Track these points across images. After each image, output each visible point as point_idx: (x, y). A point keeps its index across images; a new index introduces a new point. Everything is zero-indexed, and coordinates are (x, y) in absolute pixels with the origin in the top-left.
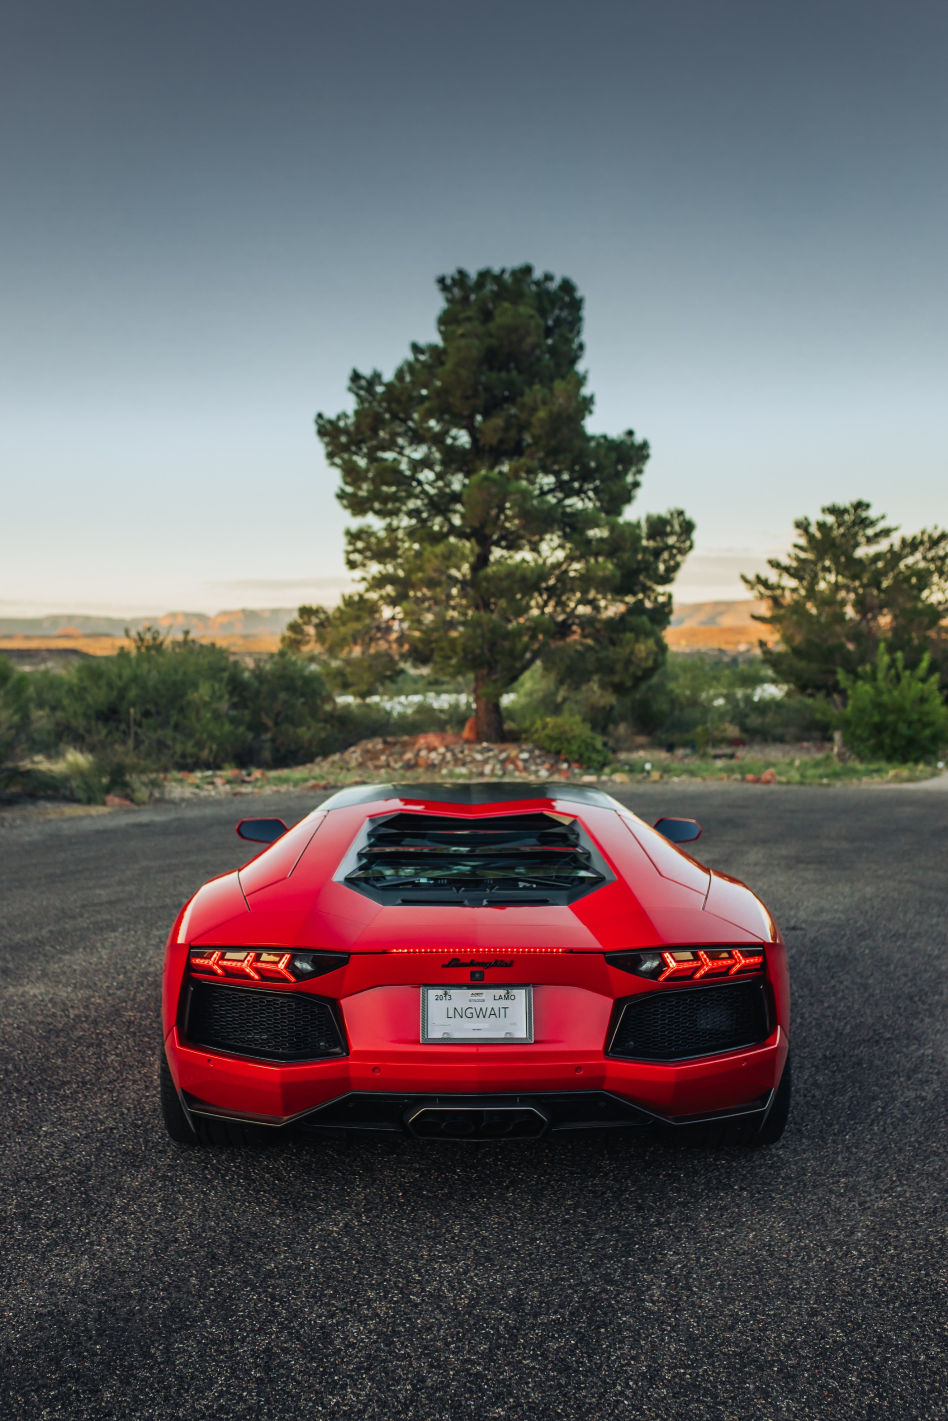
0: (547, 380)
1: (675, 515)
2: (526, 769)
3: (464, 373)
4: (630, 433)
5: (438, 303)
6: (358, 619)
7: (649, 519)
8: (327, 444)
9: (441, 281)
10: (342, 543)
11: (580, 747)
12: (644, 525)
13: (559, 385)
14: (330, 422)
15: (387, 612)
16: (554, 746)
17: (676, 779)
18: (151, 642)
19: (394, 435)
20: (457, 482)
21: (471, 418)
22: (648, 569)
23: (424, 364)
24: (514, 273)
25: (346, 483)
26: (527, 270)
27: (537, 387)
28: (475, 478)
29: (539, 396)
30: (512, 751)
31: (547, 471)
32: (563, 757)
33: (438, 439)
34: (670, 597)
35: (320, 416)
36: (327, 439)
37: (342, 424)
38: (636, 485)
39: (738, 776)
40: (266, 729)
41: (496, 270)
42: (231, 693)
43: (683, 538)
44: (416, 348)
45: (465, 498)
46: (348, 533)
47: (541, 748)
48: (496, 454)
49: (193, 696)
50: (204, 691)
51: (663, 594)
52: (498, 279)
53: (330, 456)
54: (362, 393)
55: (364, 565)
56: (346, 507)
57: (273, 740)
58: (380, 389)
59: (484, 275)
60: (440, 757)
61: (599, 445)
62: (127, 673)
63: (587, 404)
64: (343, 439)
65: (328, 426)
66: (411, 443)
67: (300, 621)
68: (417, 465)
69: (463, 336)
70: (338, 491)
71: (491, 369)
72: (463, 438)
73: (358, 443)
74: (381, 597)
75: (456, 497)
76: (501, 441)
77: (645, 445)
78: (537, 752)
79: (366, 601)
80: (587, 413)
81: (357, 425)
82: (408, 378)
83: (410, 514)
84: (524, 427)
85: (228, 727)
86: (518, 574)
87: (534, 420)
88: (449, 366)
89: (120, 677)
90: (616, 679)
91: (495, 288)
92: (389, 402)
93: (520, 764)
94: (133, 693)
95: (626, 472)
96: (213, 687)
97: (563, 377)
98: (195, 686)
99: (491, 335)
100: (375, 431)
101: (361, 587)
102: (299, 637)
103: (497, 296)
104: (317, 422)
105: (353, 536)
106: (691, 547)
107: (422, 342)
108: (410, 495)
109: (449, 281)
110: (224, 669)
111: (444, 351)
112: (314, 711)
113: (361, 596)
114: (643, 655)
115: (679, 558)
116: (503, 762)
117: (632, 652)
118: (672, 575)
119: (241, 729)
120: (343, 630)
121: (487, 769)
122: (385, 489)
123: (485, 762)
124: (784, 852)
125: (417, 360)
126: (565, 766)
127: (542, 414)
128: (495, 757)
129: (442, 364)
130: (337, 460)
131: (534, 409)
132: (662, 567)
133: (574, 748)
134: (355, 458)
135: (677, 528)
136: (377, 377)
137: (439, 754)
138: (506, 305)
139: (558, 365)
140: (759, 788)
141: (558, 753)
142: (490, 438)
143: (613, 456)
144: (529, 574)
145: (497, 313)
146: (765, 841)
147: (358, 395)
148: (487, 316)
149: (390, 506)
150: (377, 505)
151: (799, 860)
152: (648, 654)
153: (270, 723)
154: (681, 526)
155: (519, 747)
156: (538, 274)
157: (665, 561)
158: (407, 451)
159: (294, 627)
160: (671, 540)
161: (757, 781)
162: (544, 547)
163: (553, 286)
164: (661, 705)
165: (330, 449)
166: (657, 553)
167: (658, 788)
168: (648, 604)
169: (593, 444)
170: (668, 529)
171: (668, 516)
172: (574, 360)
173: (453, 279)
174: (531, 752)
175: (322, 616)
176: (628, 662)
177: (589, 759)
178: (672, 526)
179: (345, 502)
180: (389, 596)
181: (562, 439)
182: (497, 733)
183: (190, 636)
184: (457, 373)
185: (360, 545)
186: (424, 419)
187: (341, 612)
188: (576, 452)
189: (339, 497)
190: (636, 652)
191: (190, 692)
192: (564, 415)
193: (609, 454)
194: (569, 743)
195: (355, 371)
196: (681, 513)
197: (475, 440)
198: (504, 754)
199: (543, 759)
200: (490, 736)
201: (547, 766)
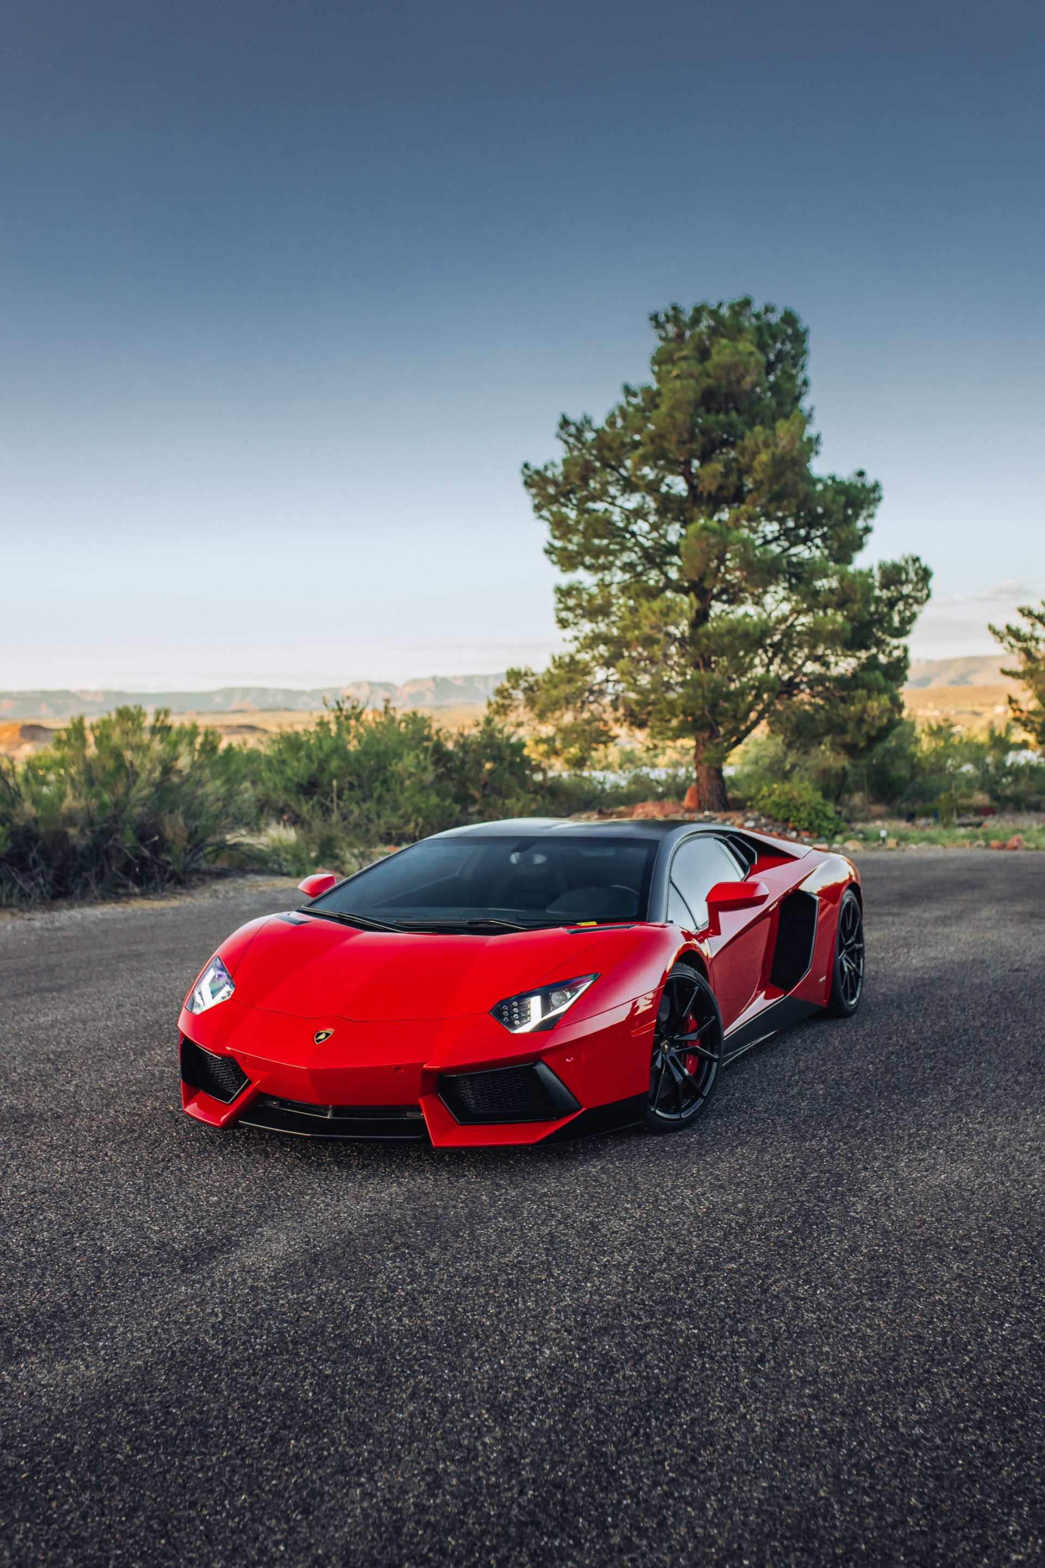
0: (770, 422)
1: (910, 562)
3: (680, 416)
4: (861, 474)
5: (652, 342)
6: (570, 681)
7: (882, 567)
8: (534, 496)
9: (655, 318)
10: (552, 600)
11: (809, 815)
12: (877, 574)
13: (782, 427)
14: (538, 472)
15: (600, 674)
16: (782, 814)
17: (914, 846)
18: (350, 712)
19: (605, 484)
20: (674, 533)
21: (688, 463)
22: (881, 620)
23: (637, 408)
24: (732, 307)
25: (555, 537)
26: (747, 303)
27: (758, 428)
28: (693, 528)
29: (761, 438)
30: (737, 819)
31: (770, 518)
32: (790, 825)
33: (652, 488)
34: (906, 650)
35: (526, 466)
36: (534, 491)
37: (549, 474)
38: (867, 530)
39: (982, 842)
40: (474, 801)
41: (713, 305)
42: (436, 763)
43: (920, 586)
44: (628, 391)
45: (682, 550)
46: (558, 590)
47: (768, 817)
48: (715, 502)
49: (398, 767)
50: (408, 762)
51: (897, 648)
52: (714, 314)
53: (538, 508)
54: (572, 440)
55: (576, 624)
56: (553, 563)
57: (481, 812)
58: (589, 436)
59: (699, 311)
61: (826, 486)
62: (327, 745)
63: (812, 445)
64: (551, 490)
65: (536, 477)
66: (624, 492)
67: (507, 685)
68: (631, 515)
69: (678, 377)
70: (547, 546)
71: (708, 411)
72: (679, 486)
73: (566, 495)
74: (594, 658)
75: (673, 550)
76: (721, 488)
77: (876, 487)
78: (763, 821)
79: (578, 662)
80: (813, 454)
81: (566, 476)
82: (620, 423)
83: (624, 568)
84: (745, 471)
85: (434, 800)
86: (740, 630)
87: (755, 464)
88: (664, 409)
89: (320, 748)
90: (848, 738)
91: (712, 323)
92: (600, 450)
94: (334, 764)
95: (856, 515)
96: (417, 756)
97: (787, 416)
98: (399, 756)
99: (708, 376)
100: (585, 480)
101: (572, 647)
102: (507, 702)
103: (713, 332)
104: (523, 472)
105: (564, 593)
106: (928, 596)
107: (635, 384)
108: (624, 548)
109: (662, 318)
110: (427, 739)
111: (659, 393)
112: (524, 782)
113: (572, 658)
114: (877, 712)
115: (915, 608)
117: (864, 710)
118: (908, 628)
119: (448, 802)
120: (555, 693)
122: (596, 542)
124: (1019, 908)
125: (629, 403)
126: (794, 834)
127: (764, 457)
129: (656, 407)
130: (545, 513)
131: (755, 453)
132: (896, 619)
133: (804, 815)
134: (564, 510)
135: (912, 575)
138: (724, 341)
139: (780, 404)
140: (1003, 854)
141: (786, 821)
142: (708, 485)
143: (842, 499)
144: (751, 629)
145: (713, 351)
146: (1000, 900)
147: (566, 442)
148: (704, 354)
149: (602, 560)
150: (588, 560)
151: (1033, 915)
152: (882, 712)
153: (477, 794)
154: (917, 574)
155: (744, 815)
156: (757, 307)
157: (900, 612)
158: (619, 501)
159: (501, 692)
160: (906, 589)
161: (1003, 847)
162: (768, 600)
163: (774, 318)
164: (902, 771)
165: (536, 502)
166: (891, 603)
167: (894, 855)
168: (883, 659)
169: (819, 487)
170: (904, 577)
171: (903, 563)
172: (797, 399)
173: (667, 316)
174: (757, 820)
175: (531, 679)
176: (860, 720)
177: (820, 826)
178: (907, 574)
179: (554, 557)
180: (602, 656)
181: (786, 484)
182: (720, 801)
183: (392, 705)
184: (672, 417)
185: (571, 602)
186: (637, 466)
187: (552, 674)
188: (801, 497)
189: (547, 552)
190: (869, 709)
191: (394, 762)
192: (789, 458)
193: (838, 498)
194: (798, 810)
195: (564, 417)
196: (916, 560)
197: (692, 487)
198: (729, 823)
199: (770, 828)
200: (712, 804)
201: (774, 835)
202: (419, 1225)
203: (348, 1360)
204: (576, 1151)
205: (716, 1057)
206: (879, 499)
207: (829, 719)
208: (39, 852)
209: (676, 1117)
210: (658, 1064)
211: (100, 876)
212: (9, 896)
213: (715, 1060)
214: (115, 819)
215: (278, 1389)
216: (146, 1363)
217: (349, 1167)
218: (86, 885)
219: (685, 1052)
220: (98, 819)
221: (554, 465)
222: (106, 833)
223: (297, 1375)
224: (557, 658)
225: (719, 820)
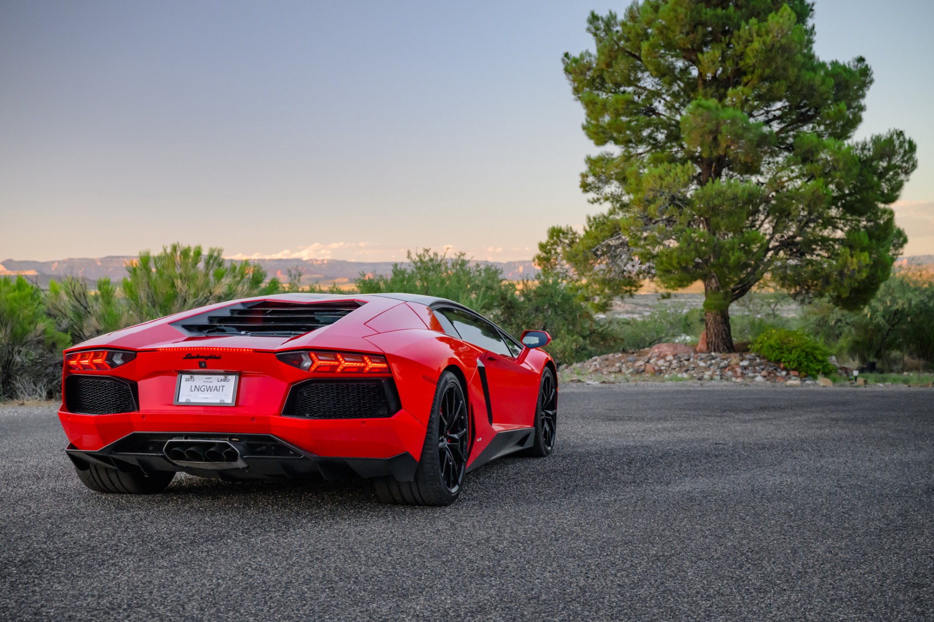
0: (763, 15)
1: (895, 136)
2: (743, 375)
4: (860, 60)
7: (874, 140)
8: (574, 81)
11: (798, 357)
12: (870, 146)
13: (773, 18)
14: (576, 61)
16: (775, 355)
17: (879, 385)
23: (655, 5)
25: (589, 116)
27: (753, 21)
28: (691, 105)
29: (755, 28)
30: (734, 358)
32: (782, 365)
34: (892, 213)
35: (566, 55)
36: (573, 76)
37: (585, 62)
38: (861, 108)
43: (906, 158)
46: (590, 161)
47: (764, 357)
51: (886, 212)
53: (576, 91)
54: (600, 33)
55: (599, 188)
56: (590, 138)
58: (616, 28)
60: (667, 364)
64: (588, 75)
65: (574, 65)
67: (550, 241)
70: (585, 124)
77: (870, 71)
78: (758, 361)
81: (599, 61)
93: (739, 370)
97: (777, 10)
100: (610, 66)
104: (563, 60)
105: (592, 162)
106: (914, 166)
113: (607, 218)
115: (902, 177)
116: (723, 368)
118: (895, 194)
121: (707, 375)
123: (708, 368)
126: (784, 373)
127: (756, 45)
128: (718, 364)
130: (582, 95)
131: (749, 42)
132: (886, 187)
133: (794, 356)
134: (598, 92)
135: (899, 148)
136: (612, 17)
137: (666, 361)
141: (778, 361)
144: (739, 193)
147: (596, 35)
150: (616, 135)
154: (902, 146)
155: (742, 356)
157: (889, 181)
159: (544, 247)
160: (895, 161)
165: (576, 85)
170: (891, 149)
171: (889, 137)
174: (751, 360)
175: (572, 237)
177: (808, 366)
178: (894, 147)
179: (589, 133)
181: (777, 68)
182: (725, 344)
184: (675, 11)
185: (597, 169)
188: (793, 79)
189: (585, 129)
190: (849, 265)
192: (778, 45)
193: (827, 80)
194: (791, 353)
195: (593, 14)
196: (901, 134)
197: (700, 73)
198: (726, 362)
199: (762, 367)
200: (718, 346)
201: (764, 373)
206: (871, 82)
221: (590, 55)
224: (592, 219)
225: (718, 359)
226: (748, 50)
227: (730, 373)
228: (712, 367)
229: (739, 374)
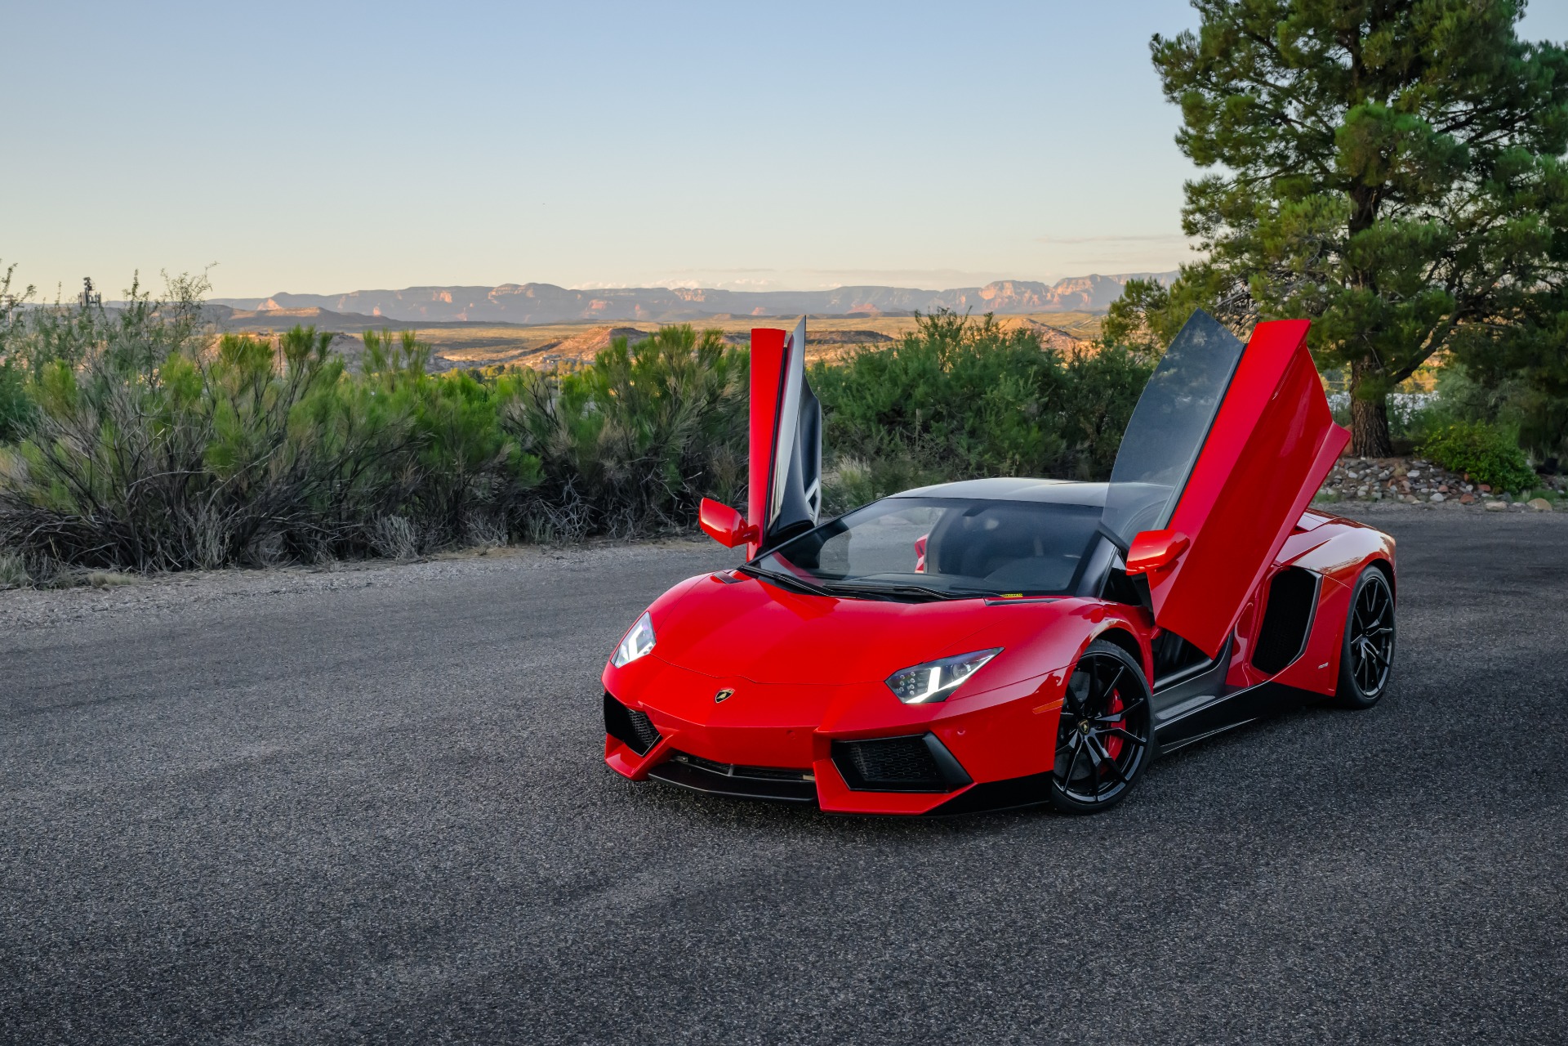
2: (1413, 491)
6: (1198, 297)
8: (1166, 74)
10: (1181, 200)
11: (1490, 465)
14: (1170, 46)
16: (1456, 463)
18: (946, 328)
19: (1252, 58)
20: (1336, 116)
21: (1356, 33)
25: (1189, 123)
28: (1358, 108)
30: (1398, 467)
31: (1459, 96)
32: (1466, 477)
33: (1309, 63)
35: (1156, 38)
36: (1164, 68)
37: (1184, 47)
40: (1086, 437)
42: (1042, 391)
45: (1347, 137)
46: (1189, 187)
47: (1439, 465)
48: (1386, 80)
49: (991, 394)
50: (1006, 388)
53: (1169, 88)
54: (1209, 6)
55: (1207, 229)
56: (1187, 154)
57: (1092, 451)
61: (1534, 55)
62: (914, 366)
64: (1188, 66)
65: (1167, 51)
66: (1275, 67)
67: (1127, 300)
68: (1281, 96)
70: (1179, 134)
72: (1344, 59)
73: (1204, 72)
74: (1234, 269)
75: (1328, 138)
76: (1391, 62)
78: (1432, 470)
79: (1213, 272)
80: (1516, 16)
81: (1204, 47)
83: (1269, 161)
85: (1035, 434)
86: (1405, 238)
89: (906, 370)
90: (1547, 372)
92: (1245, 16)
93: (1407, 484)
94: (920, 391)
96: (1017, 383)
98: (995, 382)
100: (1226, 55)
101: (1206, 256)
102: (1125, 321)
104: (1151, 46)
105: (1196, 192)
108: (1272, 136)
110: (1032, 362)
113: (1206, 268)
116: (1383, 481)
119: (1052, 437)
120: (1180, 312)
121: (1361, 491)
122: (1238, 129)
123: (1361, 481)
126: (1470, 488)
127: (1447, 23)
128: (1374, 475)
130: (1178, 95)
131: (1436, 18)
133: (1484, 464)
134: (1201, 90)
141: (1461, 471)
142: (1376, 60)
143: (1551, 73)
144: (1431, 234)
147: (1203, 10)
149: (1244, 151)
150: (1227, 152)
153: (1090, 430)
155: (1408, 463)
158: (1270, 78)
159: (1119, 309)
162: (1450, 198)
165: (1168, 80)
169: (1527, 56)
174: (1423, 469)
175: (1156, 294)
177: (1504, 478)
179: (1186, 147)
180: (1244, 267)
181: (1475, 56)
182: (1380, 445)
183: (993, 321)
185: (1203, 202)
186: (1290, 37)
187: (1181, 288)
188: (1499, 71)
189: (1179, 141)
191: (988, 390)
192: (1480, 23)
193: (1545, 70)
194: (1478, 459)
197: (1357, 60)
198: (1387, 472)
199: (1439, 479)
200: (1370, 448)
201: (1443, 488)
202: (785, 881)
203: (662, 986)
204: (978, 827)
205: (1144, 740)
207: (1521, 348)
208: (574, 485)
209: (1091, 799)
210: (1072, 743)
211: (640, 512)
212: (543, 531)
213: (1142, 744)
214: (655, 451)
215: (592, 1003)
216: (490, 973)
217: (748, 825)
218: (624, 522)
219: (1108, 734)
220: (637, 451)
221: (1193, 38)
222: (648, 466)
223: (612, 994)
224: (1187, 268)
225: (1375, 468)
226: (1435, 31)
227: (1394, 488)
228: (1367, 479)
229: (1408, 490)
